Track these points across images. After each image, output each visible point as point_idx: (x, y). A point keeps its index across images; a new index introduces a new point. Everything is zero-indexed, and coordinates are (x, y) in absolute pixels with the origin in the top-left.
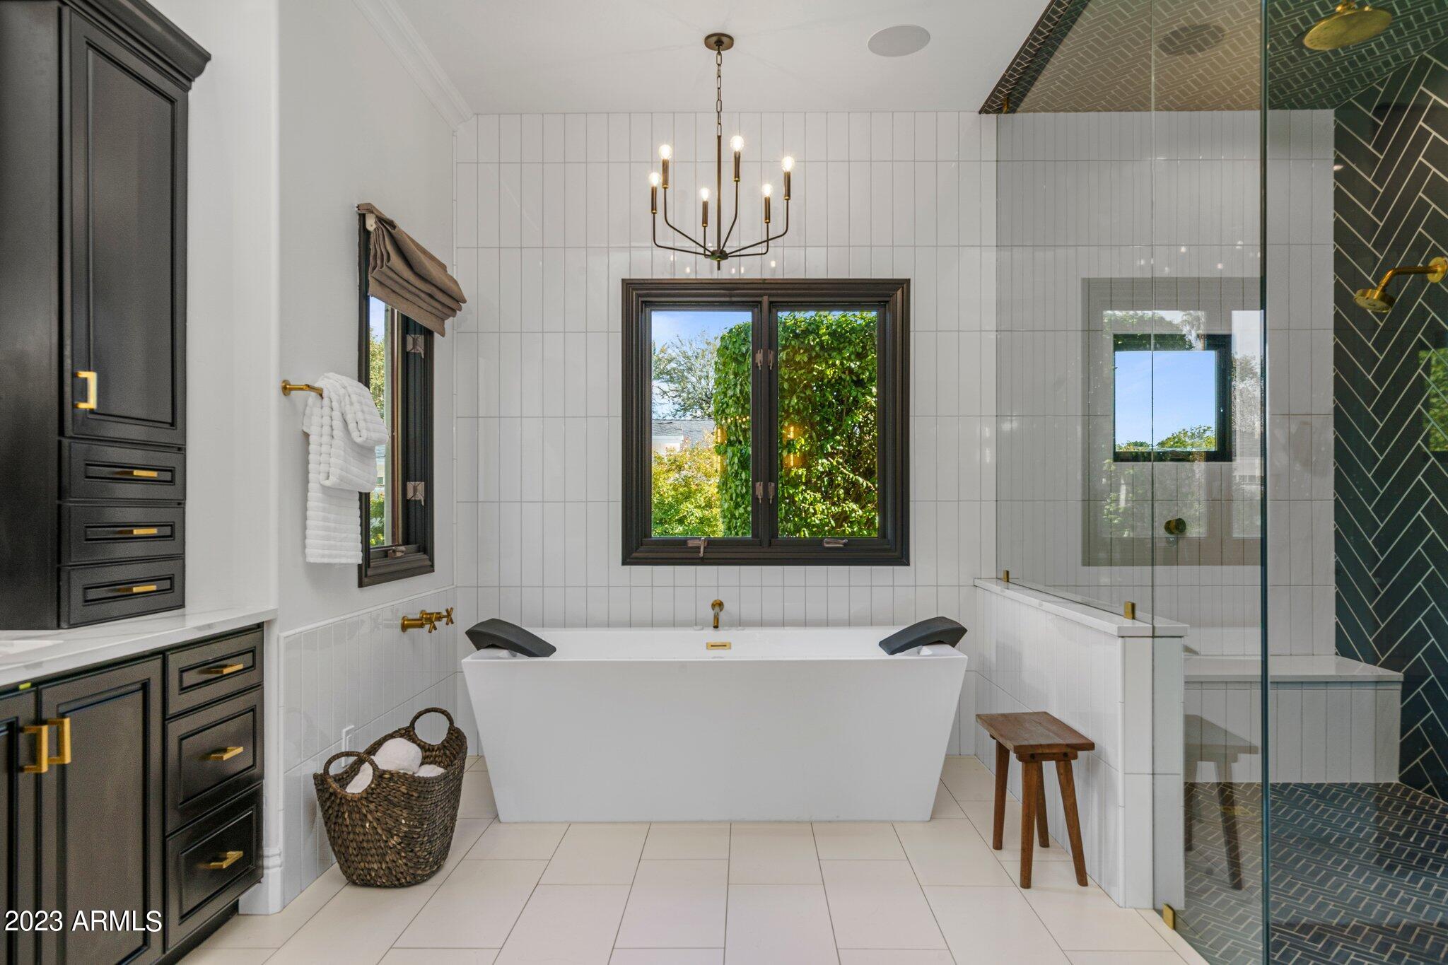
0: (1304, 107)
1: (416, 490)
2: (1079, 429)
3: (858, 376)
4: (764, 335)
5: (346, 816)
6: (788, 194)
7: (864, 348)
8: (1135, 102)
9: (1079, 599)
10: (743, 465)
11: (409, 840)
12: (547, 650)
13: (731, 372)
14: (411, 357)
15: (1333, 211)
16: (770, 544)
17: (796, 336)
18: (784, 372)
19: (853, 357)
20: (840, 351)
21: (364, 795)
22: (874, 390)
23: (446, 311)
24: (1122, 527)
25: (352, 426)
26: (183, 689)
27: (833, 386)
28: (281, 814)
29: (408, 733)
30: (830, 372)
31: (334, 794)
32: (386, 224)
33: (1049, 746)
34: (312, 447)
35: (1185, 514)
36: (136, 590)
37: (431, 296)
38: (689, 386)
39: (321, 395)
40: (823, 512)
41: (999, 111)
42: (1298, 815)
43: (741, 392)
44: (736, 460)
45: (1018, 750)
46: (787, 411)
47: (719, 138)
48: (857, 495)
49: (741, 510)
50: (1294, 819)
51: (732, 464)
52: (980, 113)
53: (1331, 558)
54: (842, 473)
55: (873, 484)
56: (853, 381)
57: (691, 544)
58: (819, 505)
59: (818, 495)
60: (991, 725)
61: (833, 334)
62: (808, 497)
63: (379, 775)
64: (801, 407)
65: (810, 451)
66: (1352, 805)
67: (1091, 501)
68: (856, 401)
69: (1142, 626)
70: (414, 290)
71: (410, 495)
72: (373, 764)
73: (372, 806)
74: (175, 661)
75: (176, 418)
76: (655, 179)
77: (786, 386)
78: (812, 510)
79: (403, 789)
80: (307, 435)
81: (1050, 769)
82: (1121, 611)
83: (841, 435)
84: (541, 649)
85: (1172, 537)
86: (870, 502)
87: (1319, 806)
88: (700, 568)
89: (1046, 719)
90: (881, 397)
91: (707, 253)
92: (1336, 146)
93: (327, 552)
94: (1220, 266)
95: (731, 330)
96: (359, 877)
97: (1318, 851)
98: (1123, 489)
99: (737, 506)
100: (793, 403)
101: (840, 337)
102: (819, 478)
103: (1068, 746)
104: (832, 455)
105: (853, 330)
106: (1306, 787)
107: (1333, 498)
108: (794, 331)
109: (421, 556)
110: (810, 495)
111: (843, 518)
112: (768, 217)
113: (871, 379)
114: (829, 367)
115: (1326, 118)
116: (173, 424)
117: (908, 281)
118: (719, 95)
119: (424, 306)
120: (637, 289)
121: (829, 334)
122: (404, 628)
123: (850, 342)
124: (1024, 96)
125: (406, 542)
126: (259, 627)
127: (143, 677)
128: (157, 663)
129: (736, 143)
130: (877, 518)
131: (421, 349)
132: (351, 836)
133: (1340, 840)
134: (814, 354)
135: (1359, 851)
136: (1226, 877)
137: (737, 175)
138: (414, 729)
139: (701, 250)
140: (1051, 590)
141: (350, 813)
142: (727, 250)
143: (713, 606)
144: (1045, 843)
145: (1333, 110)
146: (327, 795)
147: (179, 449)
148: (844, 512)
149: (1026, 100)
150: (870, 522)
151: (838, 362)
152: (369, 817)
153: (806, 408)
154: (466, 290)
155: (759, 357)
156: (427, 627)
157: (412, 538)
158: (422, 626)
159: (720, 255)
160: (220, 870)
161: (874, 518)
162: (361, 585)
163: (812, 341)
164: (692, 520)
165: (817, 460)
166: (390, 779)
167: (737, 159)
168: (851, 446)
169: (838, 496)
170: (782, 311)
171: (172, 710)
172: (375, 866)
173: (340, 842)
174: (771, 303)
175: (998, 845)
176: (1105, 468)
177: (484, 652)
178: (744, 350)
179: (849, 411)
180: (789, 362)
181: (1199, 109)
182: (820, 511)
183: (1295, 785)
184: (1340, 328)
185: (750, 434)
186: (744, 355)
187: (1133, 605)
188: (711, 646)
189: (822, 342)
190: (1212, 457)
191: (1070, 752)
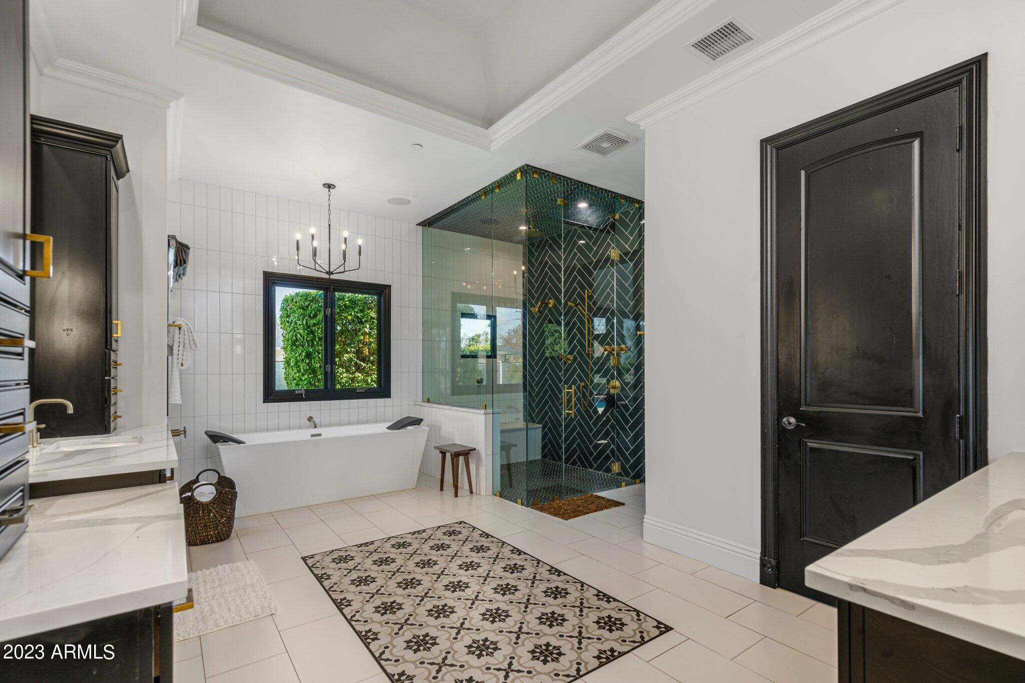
3: (361, 320)
4: (329, 302)
5: (201, 512)
7: (363, 308)
12: (242, 442)
16: (333, 391)
19: (359, 311)
20: (353, 308)
21: (212, 501)
25: (192, 342)
30: (350, 318)
31: (197, 503)
32: (183, 246)
33: (459, 452)
39: (180, 328)
40: (346, 377)
41: (424, 226)
45: (450, 453)
47: (329, 225)
48: (360, 369)
52: (417, 226)
57: (296, 392)
58: (345, 374)
62: (339, 371)
68: (360, 330)
69: (490, 411)
73: (215, 506)
79: (230, 497)
81: (461, 459)
82: (481, 407)
84: (240, 441)
88: (302, 403)
89: (460, 444)
90: (379, 330)
101: (353, 302)
102: (344, 362)
103: (466, 450)
104: (349, 353)
105: (358, 301)
113: (366, 321)
114: (349, 315)
115: (520, 248)
117: (390, 286)
120: (271, 277)
121: (349, 301)
123: (357, 305)
134: (342, 309)
138: (198, 479)
141: (203, 510)
143: (309, 419)
145: (522, 246)
148: (355, 377)
151: (352, 313)
152: (213, 511)
155: (328, 311)
159: (331, 273)
163: (341, 303)
165: (343, 355)
166: (224, 493)
168: (357, 349)
169: (353, 370)
170: (336, 292)
172: (212, 533)
174: (333, 288)
176: (458, 360)
179: (356, 334)
187: (486, 406)
188: (313, 436)
189: (345, 304)
190: (488, 357)
191: (467, 453)
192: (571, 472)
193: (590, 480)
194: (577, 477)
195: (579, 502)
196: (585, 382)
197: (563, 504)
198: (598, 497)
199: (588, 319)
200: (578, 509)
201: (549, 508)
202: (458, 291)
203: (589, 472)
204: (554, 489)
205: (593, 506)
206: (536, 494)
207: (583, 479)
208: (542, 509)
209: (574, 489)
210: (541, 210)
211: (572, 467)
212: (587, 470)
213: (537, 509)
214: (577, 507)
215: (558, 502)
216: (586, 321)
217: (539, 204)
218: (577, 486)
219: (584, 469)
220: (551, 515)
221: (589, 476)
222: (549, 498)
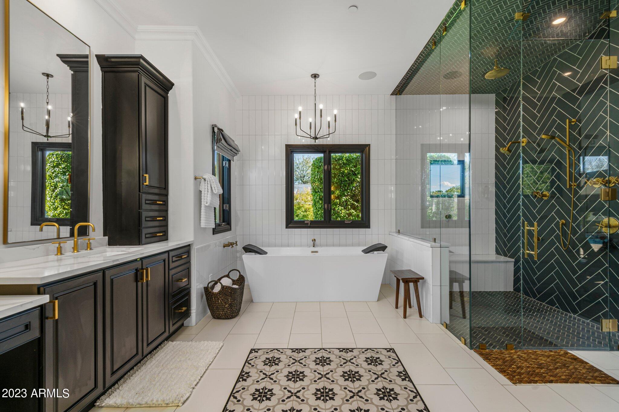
0: (486, 93)
1: (226, 207)
2: (420, 188)
3: (354, 172)
4: (328, 161)
5: (213, 298)
6: (335, 121)
7: (356, 164)
8: (437, 92)
9: (420, 237)
10: (320, 199)
11: (231, 305)
12: (265, 253)
13: (316, 171)
14: (225, 168)
15: (495, 124)
16: (329, 222)
17: (336, 161)
18: (333, 171)
19: (353, 167)
20: (349, 165)
21: (219, 293)
22: (359, 176)
23: (234, 154)
24: (433, 217)
25: (213, 189)
26: (173, 262)
27: (347, 175)
28: (195, 298)
29: (228, 276)
30: (346, 171)
31: (210, 292)
32: (220, 130)
33: (411, 278)
34: (203, 195)
35: (452, 213)
36: (158, 235)
37: (231, 150)
38: (297, 173)
39: (205, 180)
40: (344, 213)
41: (397, 95)
42: (483, 300)
43: (319, 177)
44: (318, 197)
45: (403, 279)
46: (333, 183)
47: (315, 104)
48: (354, 208)
49: (320, 212)
50: (482, 301)
51: (316, 198)
52: (391, 95)
53: (494, 226)
54: (350, 201)
55: (359, 204)
56: (353, 174)
57: (306, 222)
58: (343, 210)
59: (343, 208)
60: (395, 273)
61: (347, 160)
63: (223, 287)
64: (338, 181)
65: (340, 195)
66: (499, 297)
67: (424, 209)
68: (354, 180)
69: (438, 245)
70: (227, 149)
71: (224, 208)
72: (221, 283)
73: (221, 296)
74: (171, 254)
75: (165, 187)
76: (297, 116)
77: (333, 175)
78: (341, 212)
79: (230, 291)
80: (201, 192)
81: (411, 285)
82: (432, 240)
83: (349, 190)
84: (264, 253)
85: (447, 220)
86: (358, 210)
87: (489, 297)
88: (309, 229)
89: (410, 271)
90: (362, 178)
91: (311, 137)
92: (496, 105)
93: (207, 224)
94: (462, 139)
95: (316, 159)
96: (216, 316)
97: (488, 309)
98: (434, 205)
99: (318, 211)
100: (335, 181)
101: (349, 161)
102: (343, 203)
103: (417, 278)
104: (347, 196)
105: (353, 159)
106: (486, 292)
107: (495, 208)
108: (335, 159)
109: (228, 226)
110: (340, 208)
111: (350, 214)
112: (329, 127)
113: (358, 173)
114: (346, 170)
115: (493, 97)
116: (165, 189)
117: (370, 145)
118: (315, 91)
119: (229, 153)
120: (290, 147)
121: (346, 160)
122: (224, 247)
123: (352, 162)
124: (404, 90)
125: (224, 222)
126: (189, 245)
127: (164, 258)
128: (167, 254)
129: (321, 106)
130: (360, 214)
131: (227, 165)
132: (215, 304)
133: (495, 306)
134: (341, 166)
135: (500, 309)
136: (461, 316)
137: (321, 116)
139: (309, 137)
140: (412, 235)
141: (215, 298)
142: (318, 137)
143: (313, 240)
144: (410, 307)
145: (495, 94)
146: (208, 293)
147: (166, 195)
149: (404, 91)
150: (358, 216)
151: (348, 168)
152: (220, 299)
153: (339, 182)
154: (240, 148)
155: (326, 167)
156: (231, 246)
157: (225, 221)
158: (229, 246)
159: (316, 138)
160: (182, 312)
161: (359, 214)
162: (213, 234)
163: (341, 162)
164: (301, 216)
165: (342, 197)
166: (226, 288)
167: (321, 111)
168: (352, 193)
169: (349, 208)
170: (332, 153)
171: (171, 267)
172: (221, 313)
173: (211, 306)
174: (329, 151)
175: (397, 307)
176: (428, 200)
177: (247, 253)
178: (320, 164)
179: (352, 183)
180: (334, 168)
181: (455, 94)
182: (343, 212)
183: (483, 292)
184: (497, 158)
185: (322, 190)
186: (320, 166)
187: (435, 239)
188: (313, 252)
189: (344, 162)
190: (459, 196)
191: (417, 280)
192: (546, 312)
193: (569, 329)
194: (552, 322)
195: (542, 360)
196: (566, 220)
197: (519, 357)
198: (575, 359)
199: (569, 151)
200: (537, 371)
201: (497, 358)
202: (428, 143)
203: (570, 317)
204: (515, 331)
205: (562, 372)
206: (489, 332)
207: (560, 325)
208: (486, 357)
209: (542, 338)
210: (503, 46)
211: (548, 307)
212: (569, 314)
213: (481, 354)
214: (538, 368)
215: (512, 351)
216: (567, 153)
217: (500, 37)
218: (548, 333)
219: (565, 313)
220: (496, 369)
221: (570, 323)
222: (503, 342)
